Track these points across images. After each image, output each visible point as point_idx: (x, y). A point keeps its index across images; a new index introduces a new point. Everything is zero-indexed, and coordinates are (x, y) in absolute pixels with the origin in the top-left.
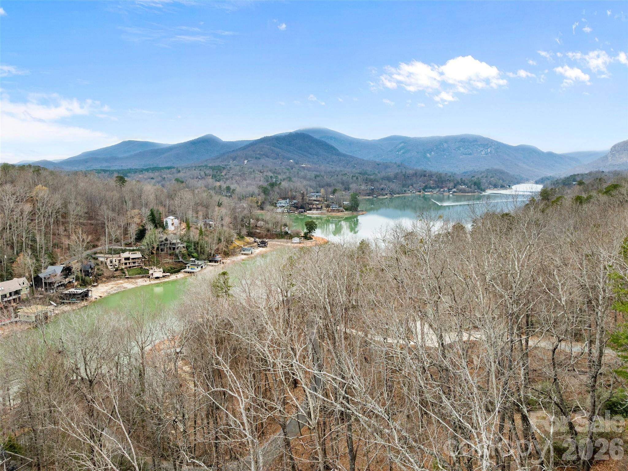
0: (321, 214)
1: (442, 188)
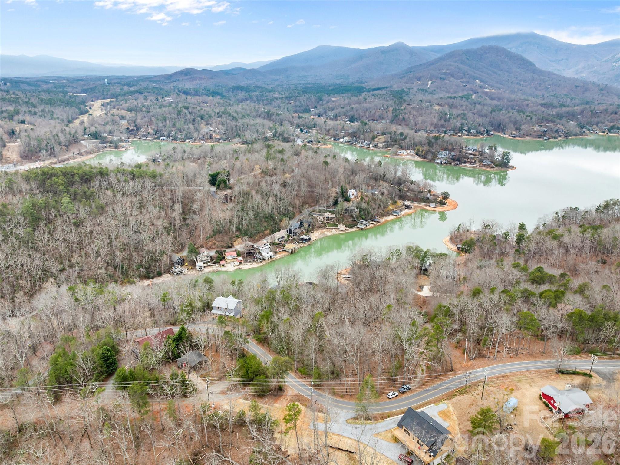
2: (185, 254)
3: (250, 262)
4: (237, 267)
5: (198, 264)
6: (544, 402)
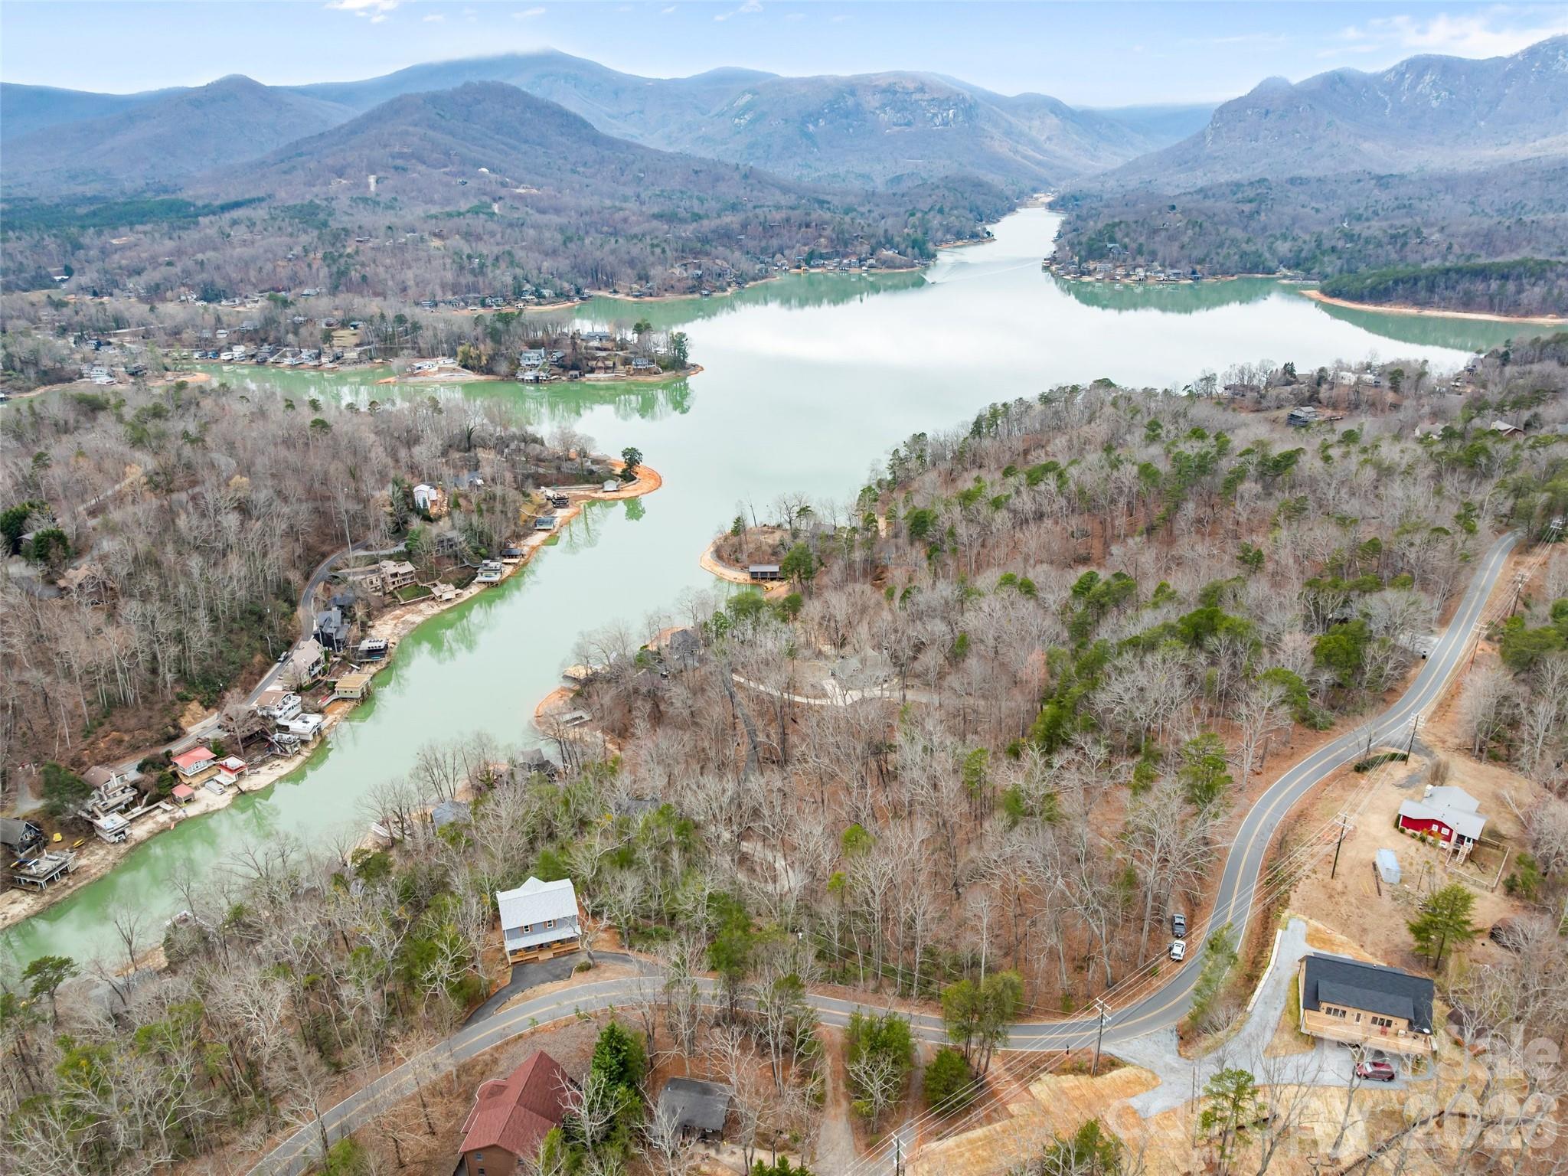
0: (615, 379)
1: (845, 256)
2: (30, 804)
3: (263, 763)
4: (234, 790)
5: (108, 822)
6: (1413, 836)
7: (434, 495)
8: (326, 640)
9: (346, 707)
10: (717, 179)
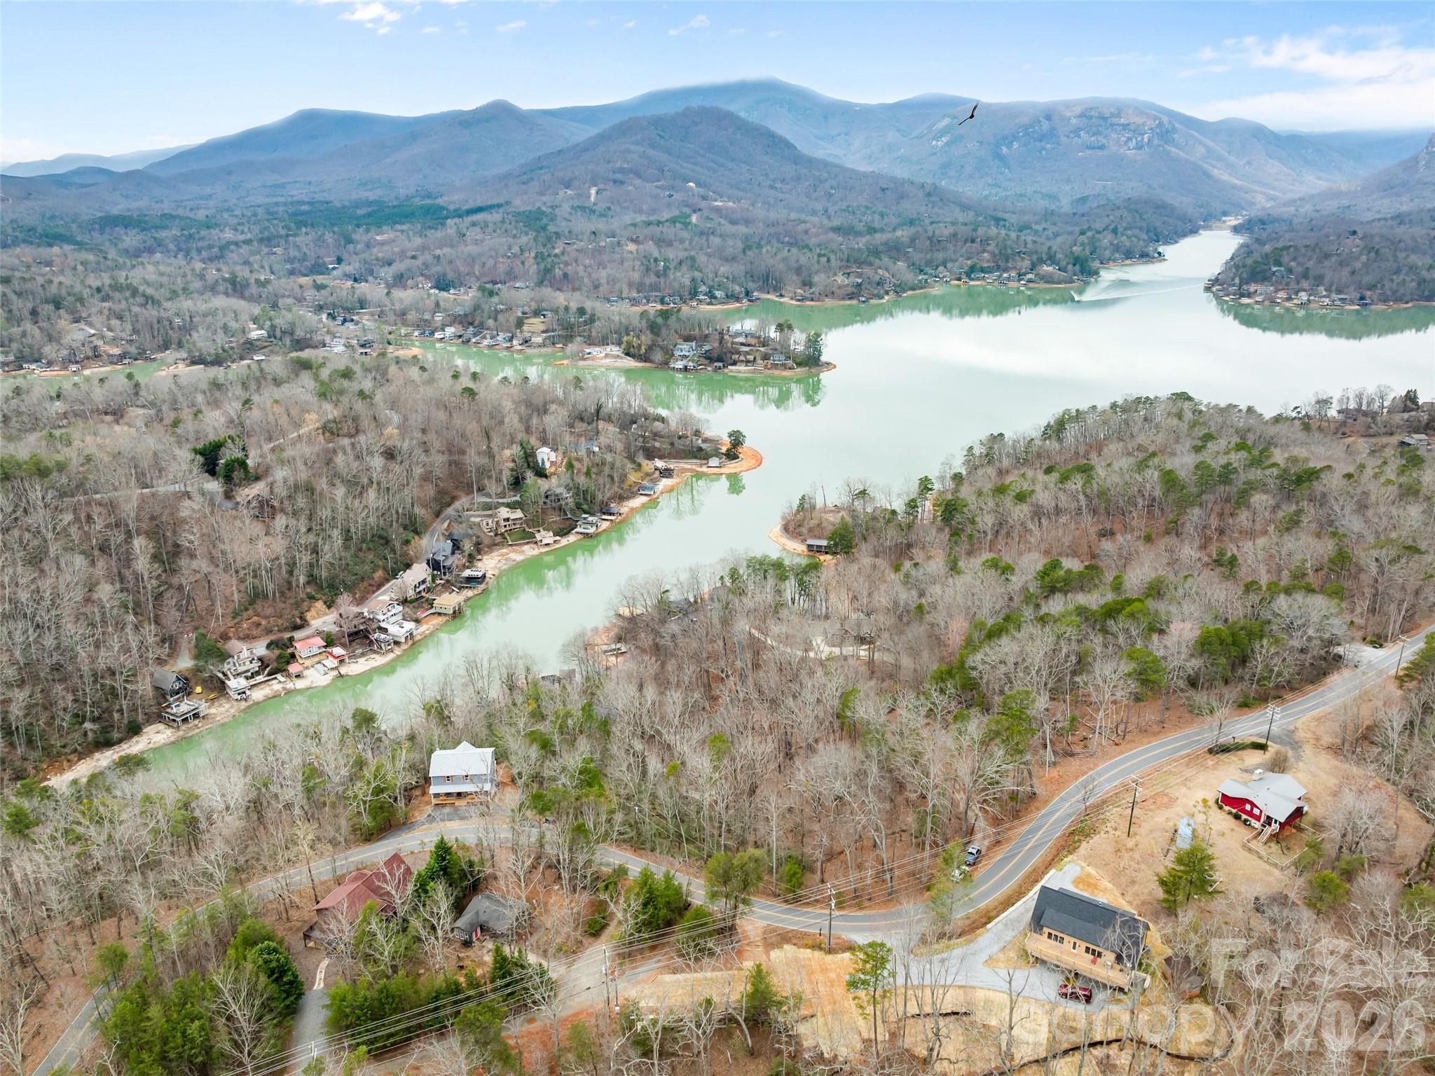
1: (1005, 270)
3: (363, 655)
4: (335, 673)
5: (234, 684)
6: (1230, 813)
7: (553, 456)
8: (435, 565)
9: (440, 620)
10: (902, 197)
